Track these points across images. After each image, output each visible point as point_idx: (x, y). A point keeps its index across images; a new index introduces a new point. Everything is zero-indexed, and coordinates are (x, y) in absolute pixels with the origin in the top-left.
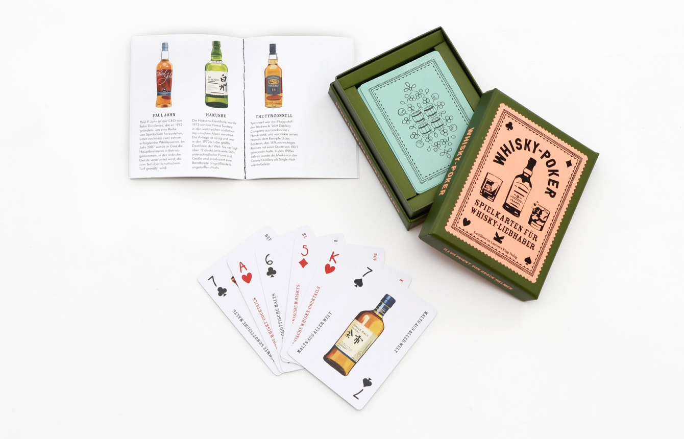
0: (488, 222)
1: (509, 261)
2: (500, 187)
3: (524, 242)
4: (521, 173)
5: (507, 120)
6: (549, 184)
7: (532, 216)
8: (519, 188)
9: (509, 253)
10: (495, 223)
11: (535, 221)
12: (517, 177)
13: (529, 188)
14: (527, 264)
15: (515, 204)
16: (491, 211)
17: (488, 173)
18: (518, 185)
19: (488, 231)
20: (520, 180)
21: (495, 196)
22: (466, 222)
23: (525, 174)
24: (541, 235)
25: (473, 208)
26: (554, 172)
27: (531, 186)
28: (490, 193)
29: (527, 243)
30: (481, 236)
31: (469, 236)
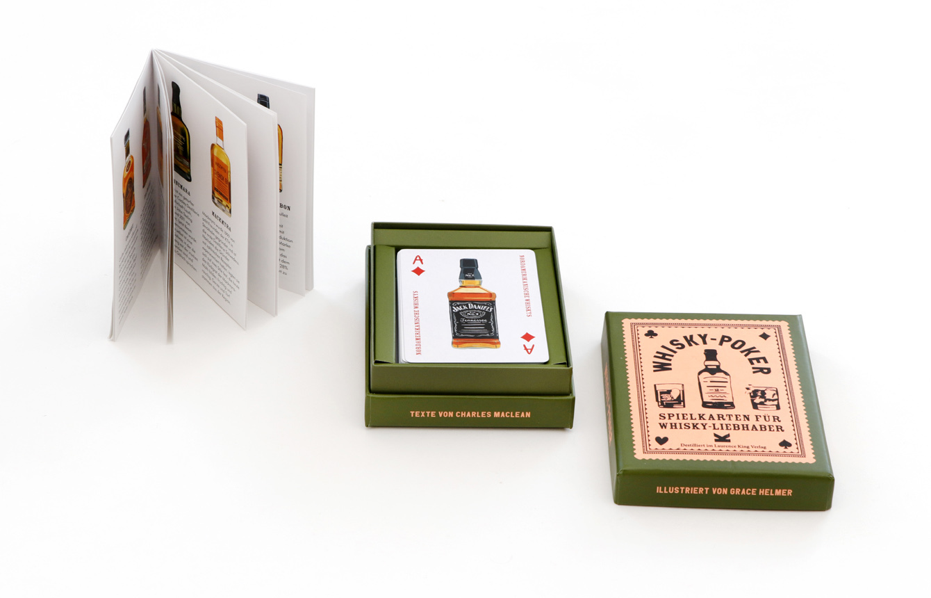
0: (694, 428)
1: (756, 453)
2: (683, 391)
3: (763, 428)
4: (704, 367)
5: (643, 331)
6: (752, 364)
7: (752, 401)
8: (711, 382)
9: (750, 447)
10: (704, 426)
11: (762, 403)
12: (700, 373)
13: (728, 377)
14: (786, 448)
15: (720, 398)
16: (689, 417)
17: (655, 385)
18: (709, 380)
19: (705, 438)
20: (706, 374)
21: (684, 401)
22: (661, 441)
23: (709, 367)
24: (784, 414)
25: (660, 424)
26: (749, 351)
27: (726, 374)
28: (675, 400)
29: (768, 428)
30: (695, 445)
31: (678, 451)
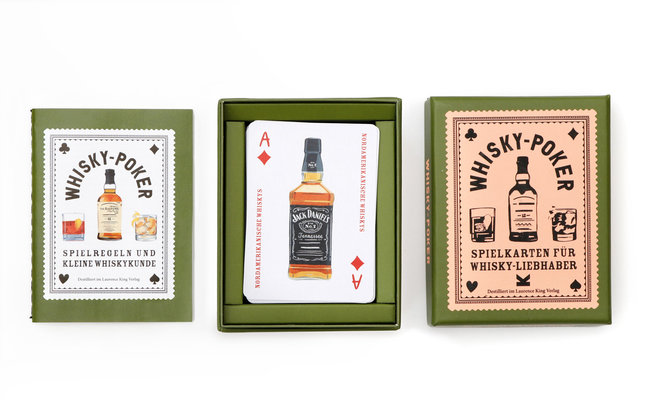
0: (500, 269)
1: (551, 300)
2: (494, 218)
3: (559, 265)
4: (515, 183)
5: (464, 129)
6: (558, 176)
7: (554, 228)
8: (520, 204)
9: (546, 291)
10: (509, 266)
11: (561, 232)
12: (510, 193)
13: (534, 196)
14: (576, 291)
15: (526, 227)
16: (497, 253)
17: (470, 210)
18: (518, 201)
19: (506, 280)
20: (516, 193)
21: (494, 232)
22: (472, 286)
23: (520, 183)
24: (578, 246)
25: (472, 263)
26: (559, 157)
27: (535, 192)
28: (486, 232)
29: (563, 265)
30: (499, 291)
31: (485, 300)
